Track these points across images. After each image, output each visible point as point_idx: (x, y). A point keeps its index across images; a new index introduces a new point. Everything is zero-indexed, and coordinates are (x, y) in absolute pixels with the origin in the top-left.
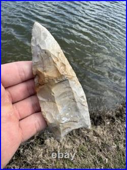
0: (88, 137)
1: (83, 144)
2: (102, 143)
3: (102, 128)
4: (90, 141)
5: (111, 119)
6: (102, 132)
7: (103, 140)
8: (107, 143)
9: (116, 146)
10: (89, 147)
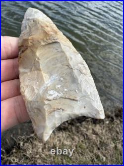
0: (87, 135)
1: (82, 141)
2: (100, 142)
3: (101, 127)
4: (88, 139)
5: (110, 119)
6: (101, 131)
7: (101, 138)
8: (105, 141)
9: (113, 145)
10: (88, 144)
